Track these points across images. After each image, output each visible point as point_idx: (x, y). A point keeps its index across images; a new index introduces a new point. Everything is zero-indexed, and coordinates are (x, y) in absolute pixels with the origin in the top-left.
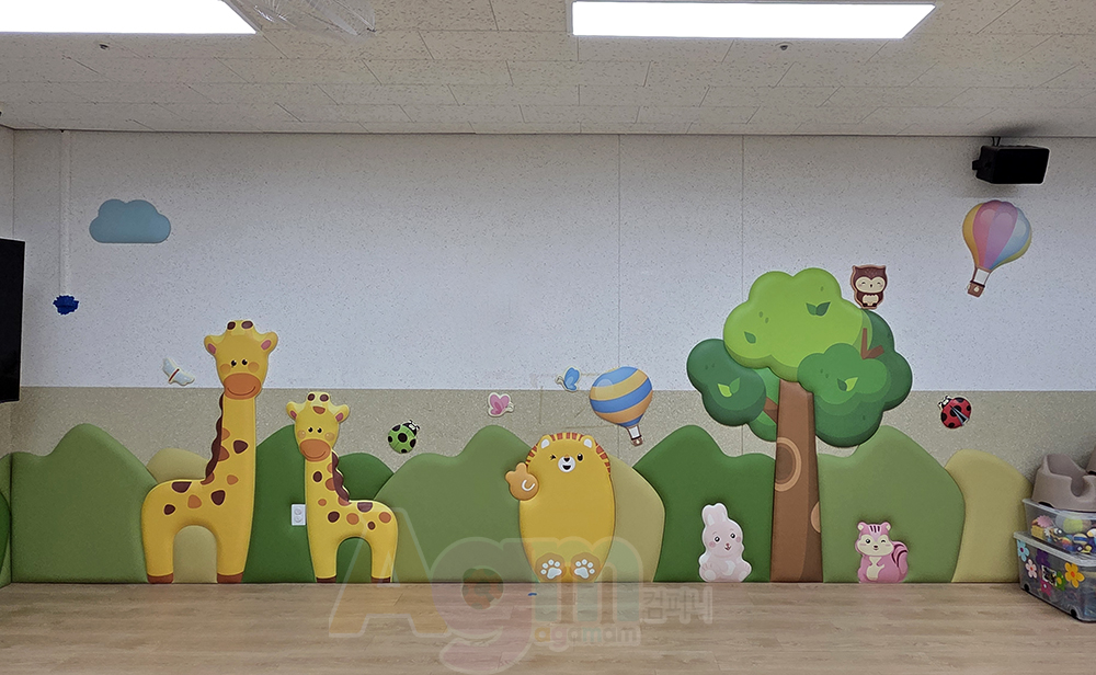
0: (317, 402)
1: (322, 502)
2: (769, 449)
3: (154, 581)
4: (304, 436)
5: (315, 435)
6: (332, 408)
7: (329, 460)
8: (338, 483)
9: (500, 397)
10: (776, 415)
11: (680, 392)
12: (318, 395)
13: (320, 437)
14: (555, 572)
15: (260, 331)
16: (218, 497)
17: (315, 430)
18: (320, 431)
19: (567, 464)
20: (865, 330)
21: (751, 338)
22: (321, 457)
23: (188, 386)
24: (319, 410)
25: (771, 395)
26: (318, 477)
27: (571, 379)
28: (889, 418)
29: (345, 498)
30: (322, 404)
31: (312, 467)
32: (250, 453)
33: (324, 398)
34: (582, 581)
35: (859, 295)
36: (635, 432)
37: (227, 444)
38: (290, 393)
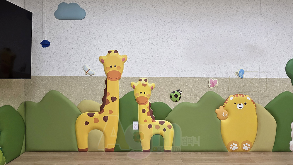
0: (143, 82)
1: (146, 121)
3: (80, 151)
4: (138, 95)
7: (148, 104)
8: (151, 114)
12: (143, 79)
13: (145, 95)
15: (121, 54)
16: (105, 119)
17: (143, 93)
18: (145, 93)
22: (145, 103)
23: (93, 76)
24: (144, 85)
26: (144, 111)
29: (154, 119)
30: (145, 83)
31: (141, 107)
32: (117, 102)
33: (146, 80)
37: (109, 98)
38: (132, 79)
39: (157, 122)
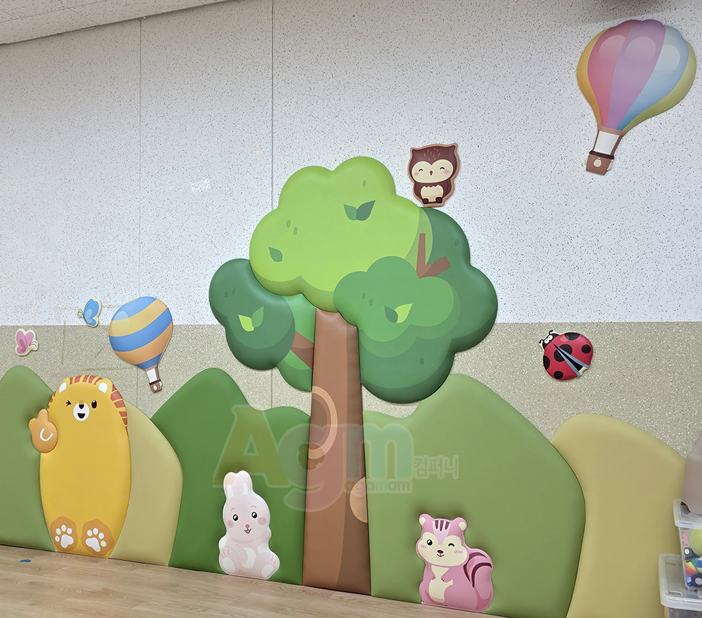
2: (303, 402)
9: (25, 333)
10: (310, 356)
11: (203, 327)
14: (67, 541)
19: (81, 411)
20: (422, 237)
21: (276, 255)
25: (303, 329)
27: (90, 312)
28: (464, 363)
34: (92, 556)
35: (418, 188)
36: (152, 375)
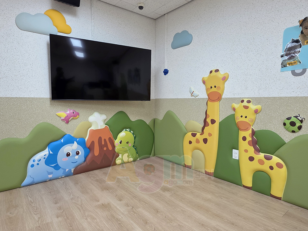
0: (245, 103)
1: (246, 151)
4: (239, 119)
5: (243, 119)
6: (252, 107)
7: (250, 131)
8: (254, 143)
12: (245, 100)
13: (246, 120)
16: (205, 141)
17: (244, 117)
18: (246, 117)
23: (197, 97)
24: (246, 107)
26: (244, 139)
29: (257, 151)
30: (247, 105)
31: (242, 134)
32: (217, 125)
33: (249, 102)
38: (233, 100)
39: (262, 155)
